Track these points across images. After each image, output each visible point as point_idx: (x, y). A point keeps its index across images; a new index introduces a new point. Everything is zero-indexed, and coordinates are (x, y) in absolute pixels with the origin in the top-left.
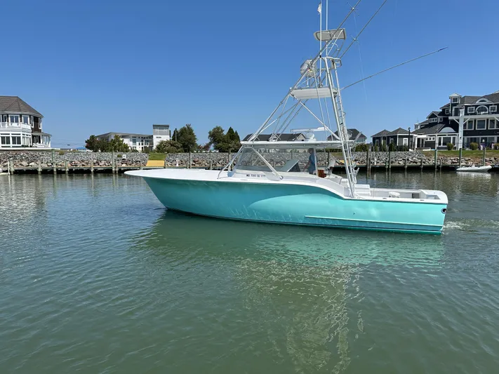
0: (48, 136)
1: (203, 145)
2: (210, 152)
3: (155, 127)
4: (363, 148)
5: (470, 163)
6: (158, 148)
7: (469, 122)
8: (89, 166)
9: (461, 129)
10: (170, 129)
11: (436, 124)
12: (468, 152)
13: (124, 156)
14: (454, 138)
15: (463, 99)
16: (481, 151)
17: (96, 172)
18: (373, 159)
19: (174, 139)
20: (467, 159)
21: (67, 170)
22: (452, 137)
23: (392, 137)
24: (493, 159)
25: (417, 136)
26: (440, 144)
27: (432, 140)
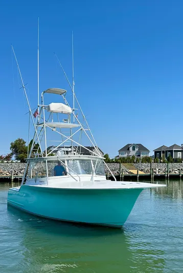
1: (4, 155)
2: (12, 162)
4: (147, 160)
18: (155, 169)
23: (169, 151)
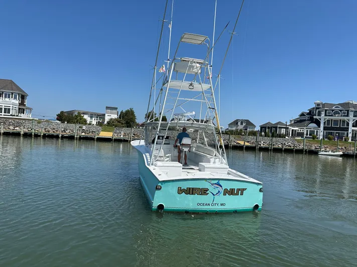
0: (30, 109)
1: (140, 123)
3: (107, 108)
4: (253, 134)
5: (328, 149)
6: (108, 123)
7: (328, 121)
8: (58, 133)
9: (322, 125)
10: (118, 110)
11: (305, 120)
12: (326, 142)
13: (84, 127)
14: (317, 131)
15: (324, 105)
16: (336, 142)
17: (63, 137)
18: (260, 142)
19: (120, 118)
20: (326, 146)
21: (42, 134)
22: (316, 130)
23: (274, 127)
24: (343, 147)
25: (292, 128)
26: (307, 134)
27: (302, 131)
